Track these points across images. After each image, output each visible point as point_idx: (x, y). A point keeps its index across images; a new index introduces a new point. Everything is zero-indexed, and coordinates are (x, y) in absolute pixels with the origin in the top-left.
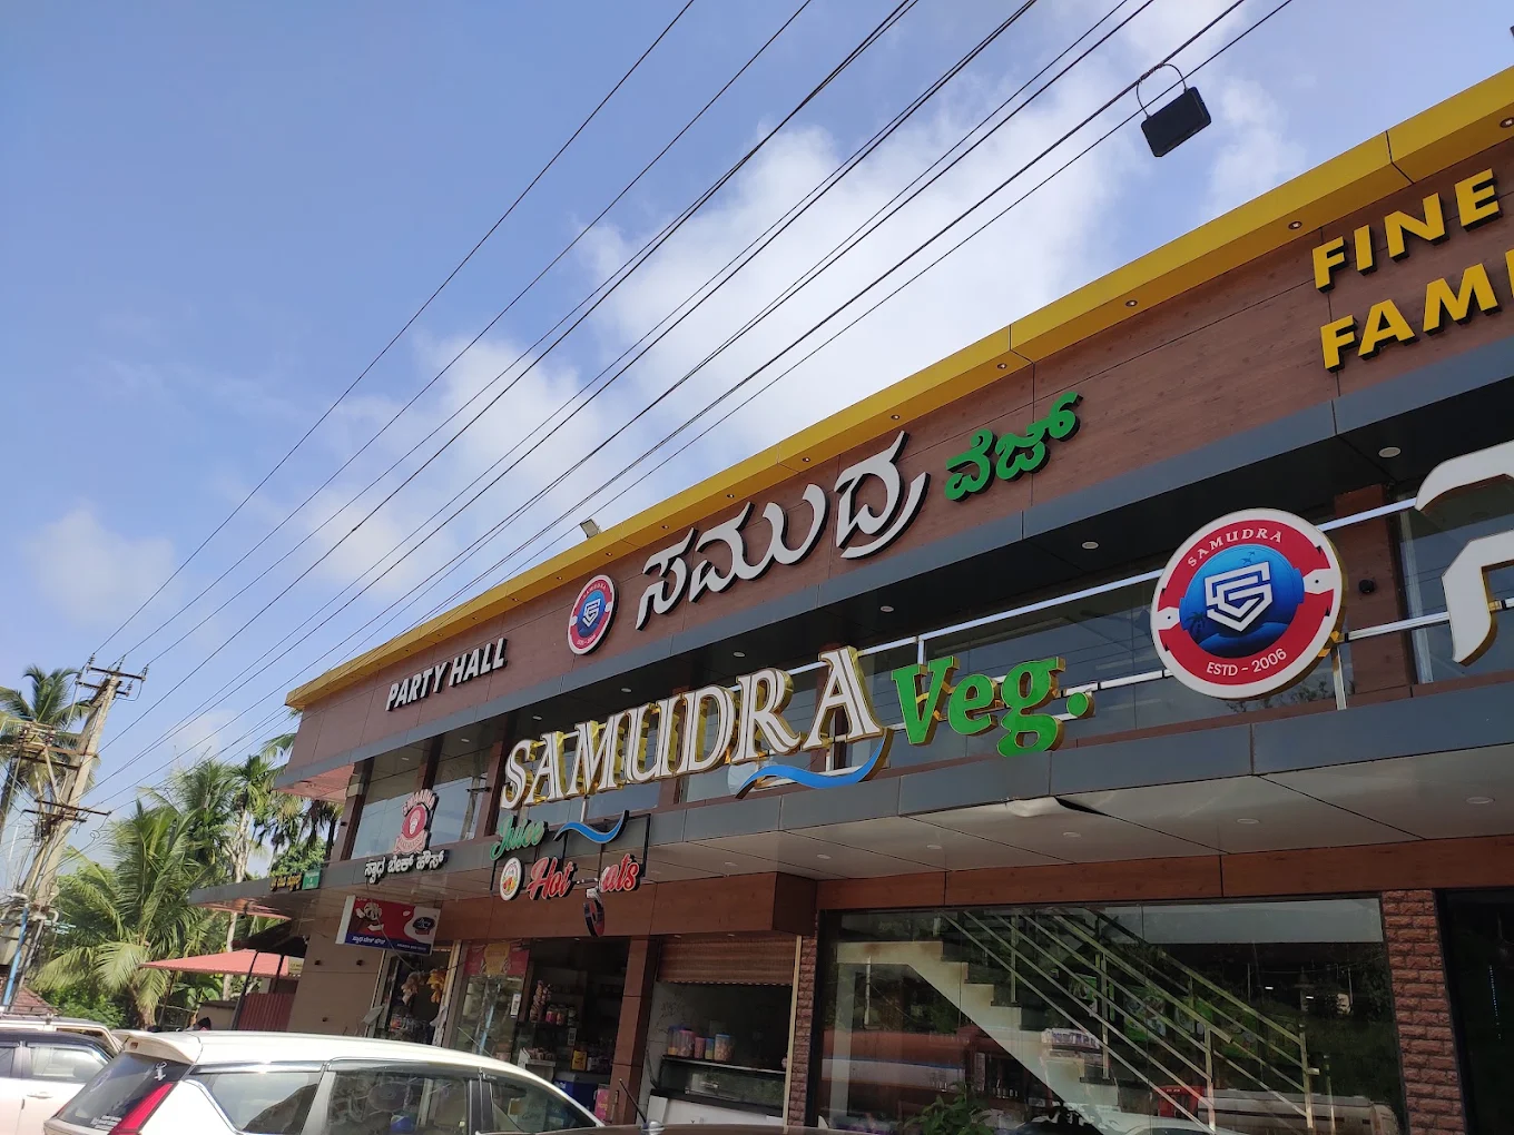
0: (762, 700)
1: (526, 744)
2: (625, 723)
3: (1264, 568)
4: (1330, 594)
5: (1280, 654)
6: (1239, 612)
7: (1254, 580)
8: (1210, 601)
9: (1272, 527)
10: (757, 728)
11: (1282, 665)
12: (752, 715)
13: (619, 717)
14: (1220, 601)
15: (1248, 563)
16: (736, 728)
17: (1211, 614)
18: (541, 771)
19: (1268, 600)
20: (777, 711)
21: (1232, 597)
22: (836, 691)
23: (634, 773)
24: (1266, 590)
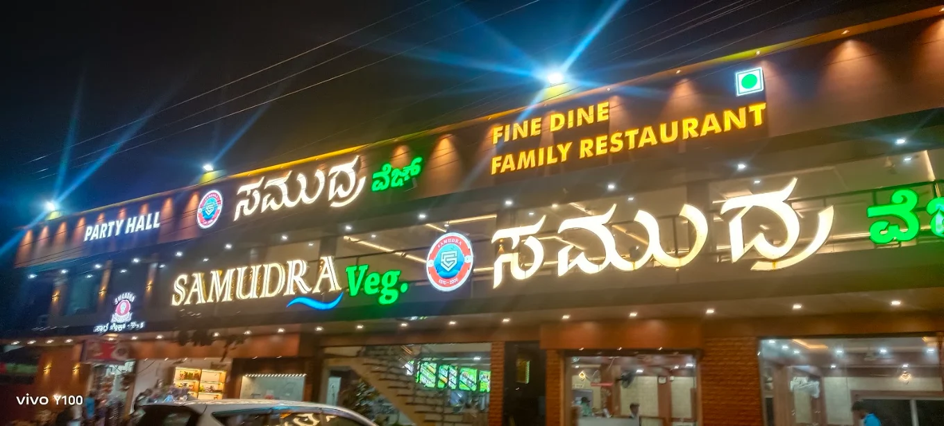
0: (297, 271)
1: (184, 277)
2: (236, 274)
3: (456, 252)
4: (470, 263)
5: (456, 279)
6: (448, 265)
7: (453, 256)
8: (442, 260)
9: (460, 240)
10: (295, 282)
11: (457, 283)
12: (292, 277)
13: (233, 270)
14: (444, 260)
15: (452, 249)
16: (286, 283)
17: (442, 264)
18: (193, 290)
19: (456, 263)
20: (302, 277)
21: (448, 260)
22: (326, 272)
23: (240, 295)
24: (455, 259)
